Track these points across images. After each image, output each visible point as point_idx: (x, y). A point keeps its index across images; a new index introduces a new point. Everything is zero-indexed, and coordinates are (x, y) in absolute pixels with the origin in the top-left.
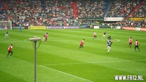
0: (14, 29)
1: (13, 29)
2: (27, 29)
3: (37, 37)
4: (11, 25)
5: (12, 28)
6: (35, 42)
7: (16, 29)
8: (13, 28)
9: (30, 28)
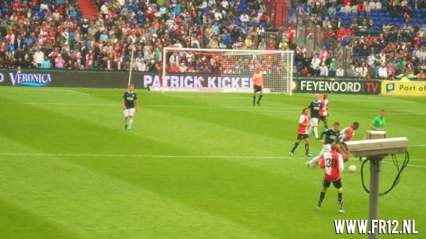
0: (305, 91)
1: (298, 90)
2: (372, 93)
3: (385, 136)
4: (290, 68)
5: (293, 85)
6: (375, 158)
7: (313, 92)
8: (302, 86)
9: (388, 90)
